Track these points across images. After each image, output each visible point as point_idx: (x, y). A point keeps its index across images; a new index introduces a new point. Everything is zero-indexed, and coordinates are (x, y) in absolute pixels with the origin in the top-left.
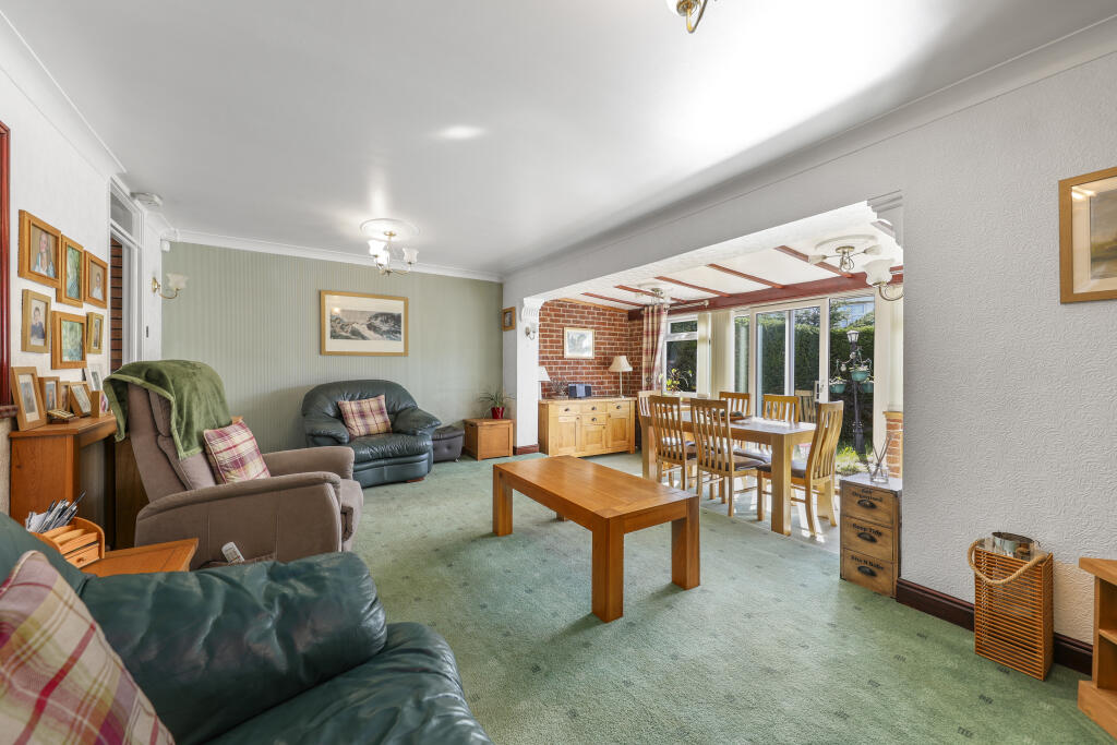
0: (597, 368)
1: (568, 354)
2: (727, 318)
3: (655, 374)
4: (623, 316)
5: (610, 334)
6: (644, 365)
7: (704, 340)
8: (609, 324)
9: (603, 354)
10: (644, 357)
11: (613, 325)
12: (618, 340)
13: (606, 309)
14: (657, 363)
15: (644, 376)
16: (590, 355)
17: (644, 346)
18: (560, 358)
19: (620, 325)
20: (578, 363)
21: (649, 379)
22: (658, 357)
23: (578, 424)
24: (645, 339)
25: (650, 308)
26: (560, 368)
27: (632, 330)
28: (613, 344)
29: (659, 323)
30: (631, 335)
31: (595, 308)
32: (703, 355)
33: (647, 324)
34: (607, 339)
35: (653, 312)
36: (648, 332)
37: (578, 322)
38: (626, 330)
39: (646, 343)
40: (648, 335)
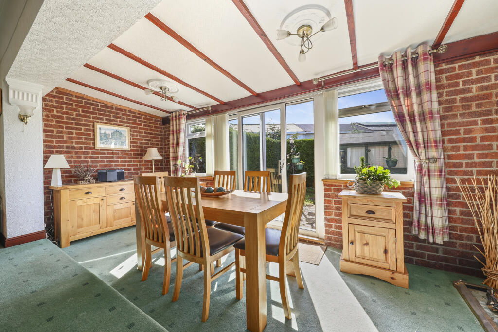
0: (133, 158)
1: (100, 145)
2: (223, 119)
3: (180, 162)
4: (158, 121)
5: (145, 133)
6: (171, 155)
7: (210, 136)
8: (145, 125)
9: (140, 147)
10: (171, 150)
11: (149, 126)
12: (154, 137)
13: (141, 114)
14: (181, 153)
15: (171, 163)
16: (126, 147)
17: (171, 141)
18: (90, 148)
19: (155, 127)
20: (113, 153)
21: (175, 165)
22: (181, 149)
23: (103, 204)
24: (171, 136)
25: (174, 113)
26: (91, 157)
27: (165, 132)
28: (150, 140)
29: (180, 125)
30: (165, 135)
31: (130, 111)
32: (210, 147)
33: (173, 125)
34: (143, 136)
35: (176, 116)
36: (173, 131)
37: (112, 120)
38: (161, 131)
39: (172, 139)
40: (173, 134)
